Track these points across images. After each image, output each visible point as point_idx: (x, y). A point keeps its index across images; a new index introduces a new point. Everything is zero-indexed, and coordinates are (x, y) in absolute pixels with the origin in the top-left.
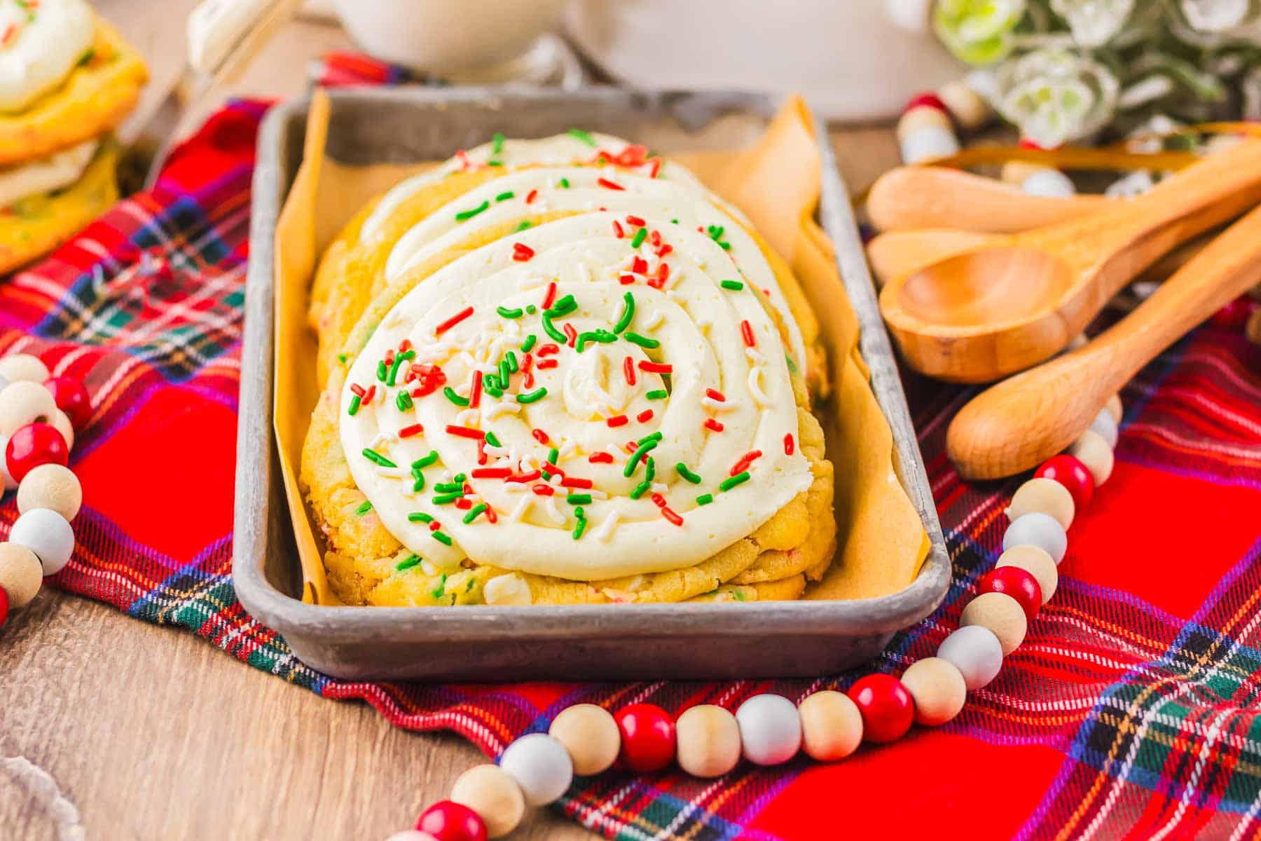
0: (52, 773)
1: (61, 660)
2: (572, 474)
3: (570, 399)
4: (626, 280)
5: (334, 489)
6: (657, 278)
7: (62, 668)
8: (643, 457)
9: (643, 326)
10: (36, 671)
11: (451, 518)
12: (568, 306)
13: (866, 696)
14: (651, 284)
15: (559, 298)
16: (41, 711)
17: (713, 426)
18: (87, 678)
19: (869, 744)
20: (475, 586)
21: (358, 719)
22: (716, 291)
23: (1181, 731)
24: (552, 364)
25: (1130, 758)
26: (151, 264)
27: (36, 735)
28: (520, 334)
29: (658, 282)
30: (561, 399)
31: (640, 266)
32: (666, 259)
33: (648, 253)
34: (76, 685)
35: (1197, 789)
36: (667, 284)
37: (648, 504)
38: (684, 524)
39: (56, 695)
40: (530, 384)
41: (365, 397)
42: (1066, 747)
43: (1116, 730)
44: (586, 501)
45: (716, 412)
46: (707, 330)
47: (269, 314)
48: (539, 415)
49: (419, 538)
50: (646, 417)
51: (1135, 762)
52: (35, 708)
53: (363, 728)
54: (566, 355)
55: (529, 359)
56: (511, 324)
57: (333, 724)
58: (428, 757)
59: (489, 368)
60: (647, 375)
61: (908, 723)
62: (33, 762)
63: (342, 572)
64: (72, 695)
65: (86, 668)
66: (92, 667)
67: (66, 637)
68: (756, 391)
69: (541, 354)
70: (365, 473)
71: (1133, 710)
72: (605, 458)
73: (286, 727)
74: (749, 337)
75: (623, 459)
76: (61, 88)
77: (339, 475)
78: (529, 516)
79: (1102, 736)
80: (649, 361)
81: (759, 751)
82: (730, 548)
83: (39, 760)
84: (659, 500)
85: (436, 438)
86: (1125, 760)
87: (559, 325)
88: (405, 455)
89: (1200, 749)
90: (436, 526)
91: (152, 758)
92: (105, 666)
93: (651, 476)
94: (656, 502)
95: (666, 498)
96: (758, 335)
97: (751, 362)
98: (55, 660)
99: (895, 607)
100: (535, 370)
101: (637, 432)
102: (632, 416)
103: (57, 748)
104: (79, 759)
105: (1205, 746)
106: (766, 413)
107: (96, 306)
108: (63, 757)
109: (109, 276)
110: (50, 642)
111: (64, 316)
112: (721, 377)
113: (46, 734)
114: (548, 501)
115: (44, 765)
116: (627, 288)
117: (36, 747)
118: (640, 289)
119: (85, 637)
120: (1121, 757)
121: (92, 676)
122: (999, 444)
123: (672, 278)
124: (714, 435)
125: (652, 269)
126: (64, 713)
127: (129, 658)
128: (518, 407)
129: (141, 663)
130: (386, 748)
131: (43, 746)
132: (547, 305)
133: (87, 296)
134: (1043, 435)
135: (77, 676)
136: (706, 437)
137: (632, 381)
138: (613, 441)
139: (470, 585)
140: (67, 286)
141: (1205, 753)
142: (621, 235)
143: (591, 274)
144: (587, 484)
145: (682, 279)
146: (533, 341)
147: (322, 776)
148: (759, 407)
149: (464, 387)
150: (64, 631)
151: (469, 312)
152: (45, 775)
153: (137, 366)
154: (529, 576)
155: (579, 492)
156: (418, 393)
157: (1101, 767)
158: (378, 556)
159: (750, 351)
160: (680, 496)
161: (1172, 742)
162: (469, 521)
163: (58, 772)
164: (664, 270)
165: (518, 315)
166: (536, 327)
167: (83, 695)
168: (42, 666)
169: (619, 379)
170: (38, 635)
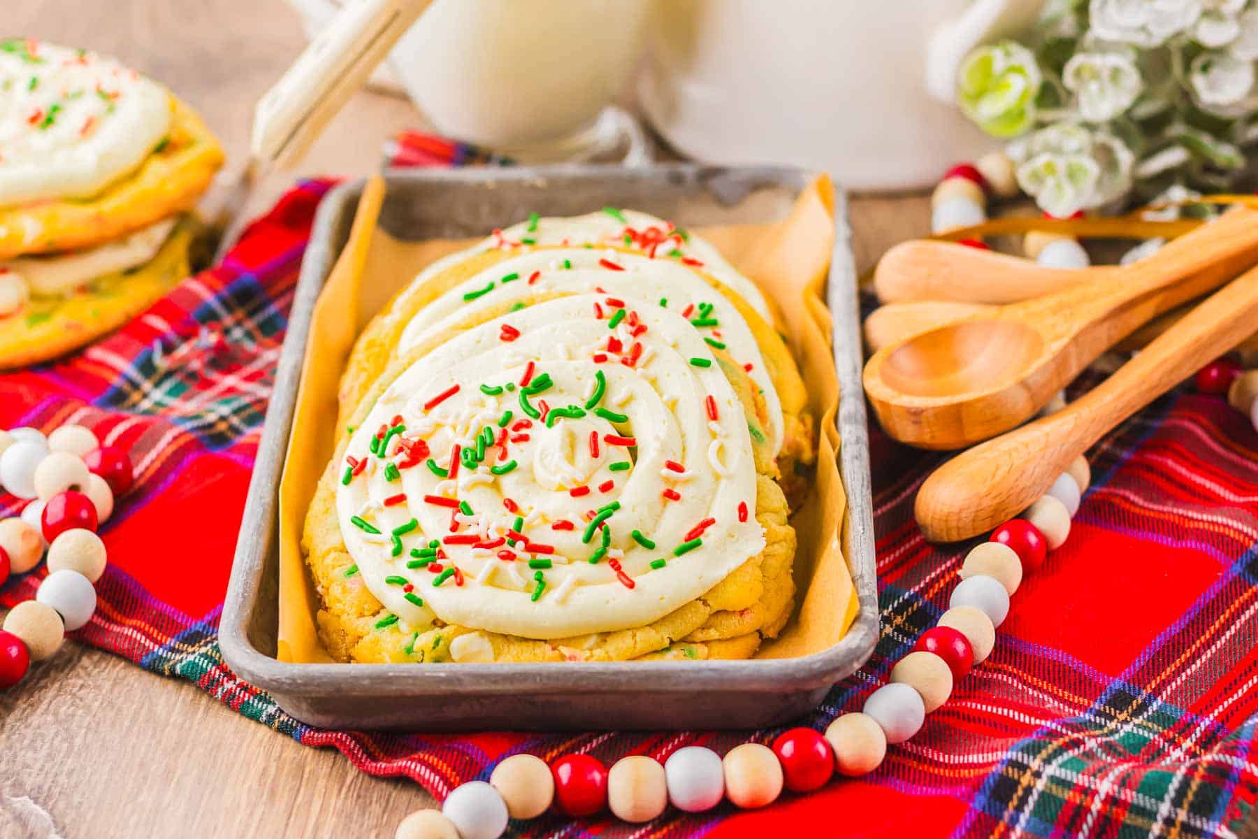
0: (51, 812)
1: (73, 708)
2: (535, 540)
3: (539, 471)
4: (600, 359)
5: (329, 552)
6: (629, 357)
7: (73, 716)
8: (600, 524)
9: (613, 402)
10: (50, 718)
11: (423, 581)
12: (544, 384)
13: (788, 748)
14: (625, 362)
15: (536, 376)
16: (49, 755)
17: (671, 495)
18: (93, 725)
19: (789, 793)
20: (441, 643)
21: (330, 765)
22: (686, 368)
23: (1077, 785)
24: (525, 438)
25: (1028, 809)
26: (208, 338)
27: (42, 776)
28: (498, 410)
29: (631, 360)
30: (530, 470)
31: (615, 346)
32: (641, 339)
33: (623, 333)
34: (83, 731)
36: (640, 362)
37: (605, 569)
38: (636, 587)
39: (64, 740)
40: (504, 456)
41: (359, 468)
42: (971, 798)
43: (1018, 782)
44: (547, 565)
45: (675, 483)
46: (673, 406)
47: (294, 388)
48: (510, 486)
49: (395, 599)
50: (607, 487)
51: (1033, 813)
52: (44, 752)
53: (334, 773)
54: (538, 430)
55: (505, 433)
56: (492, 400)
57: (307, 770)
58: (388, 801)
59: (467, 442)
60: (612, 448)
61: (827, 774)
62: (36, 802)
63: (331, 629)
64: (78, 741)
65: (95, 716)
66: (100, 715)
67: (82, 686)
68: (714, 460)
69: (516, 428)
70: (353, 537)
71: (1035, 764)
72: (567, 526)
73: (265, 770)
74: (713, 414)
75: (582, 527)
76: (134, 174)
77: (333, 541)
78: (493, 579)
79: (1004, 789)
80: (617, 435)
81: (682, 799)
82: (683, 607)
83: (41, 800)
84: (615, 564)
85: (416, 508)
86: (1023, 811)
87: (534, 401)
88: (389, 521)
89: (1093, 800)
90: (409, 588)
91: (141, 799)
92: (112, 714)
93: (607, 542)
94: (613, 566)
95: (621, 563)
96: (721, 408)
97: (714, 435)
98: (68, 708)
99: (817, 666)
100: (509, 445)
101: (597, 501)
102: (594, 486)
103: (58, 789)
104: (76, 799)
105: (1097, 799)
106: (723, 482)
107: (156, 377)
108: (62, 796)
109: (168, 349)
110: (66, 692)
111: (126, 387)
112: (684, 450)
113: (51, 776)
114: (510, 566)
115: (44, 805)
116: (601, 367)
117: (40, 787)
118: (614, 368)
119: (98, 687)
120: (1019, 809)
121: (98, 724)
122: (956, 509)
123: (644, 355)
124: (673, 504)
125: (627, 349)
126: (68, 758)
127: (134, 706)
128: (491, 478)
129: (144, 712)
130: (350, 794)
131: (46, 788)
132: (525, 382)
133: (147, 368)
134: (997, 500)
135: (85, 724)
136: (665, 505)
137: (596, 455)
138: (575, 510)
139: (437, 643)
140: (130, 359)
141: (1096, 806)
142: (600, 316)
143: (569, 353)
144: (549, 550)
145: (653, 356)
146: (509, 416)
147: (289, 818)
148: (717, 478)
149: (444, 461)
150: (80, 682)
151: (456, 389)
152: (44, 813)
153: (181, 435)
154: (492, 635)
155: (541, 557)
156: (404, 465)
157: (1001, 818)
158: (361, 615)
159: (713, 424)
160: (634, 561)
161: (1068, 795)
162: (438, 583)
163: (55, 812)
164: (637, 350)
165: (498, 392)
166: (513, 404)
167: (88, 741)
168: (56, 714)
169: (584, 452)
170: (57, 685)
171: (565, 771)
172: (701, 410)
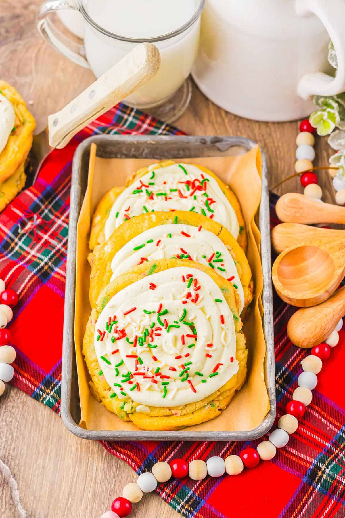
0: (10, 467)
1: (11, 418)
2: (164, 374)
3: (164, 348)
4: (185, 302)
5: (93, 362)
6: (194, 299)
7: (11, 422)
8: (186, 372)
9: (190, 318)
10: (4, 423)
11: (127, 387)
12: (166, 312)
13: (245, 456)
15: (163, 310)
16: (6, 441)
17: (208, 356)
18: (19, 427)
20: (133, 409)
21: (98, 447)
22: (213, 303)
23: (336, 479)
24: (159, 335)
25: (320, 484)
26: (37, 220)
27: (5, 451)
28: (150, 321)
29: (195, 301)
30: (161, 347)
31: (189, 295)
32: (198, 292)
33: (192, 290)
34: (16, 430)
35: (338, 496)
36: (198, 302)
37: (186, 383)
38: (197, 392)
39: (10, 434)
40: (152, 341)
41: (102, 335)
42: (302, 477)
43: (317, 474)
44: (167, 384)
45: (209, 351)
46: (210, 319)
47: (74, 274)
48: (155, 352)
49: (117, 391)
50: (187, 355)
51: (321, 486)
52: (4, 439)
53: (99, 451)
54: (164, 331)
55: (152, 331)
56: (147, 316)
57: (91, 449)
58: (118, 464)
59: (140, 335)
60: (189, 338)
61: (258, 461)
62: (4, 463)
64: (15, 434)
65: (19, 422)
66: (20, 422)
67: (13, 407)
68: (223, 341)
69: (156, 330)
70: (102, 364)
71: (323, 468)
72: (174, 370)
73: (77, 449)
74: (223, 321)
75: (180, 370)
77: (94, 358)
78: (150, 389)
79: (313, 475)
81: (212, 474)
82: (211, 395)
83: (6, 462)
84: (190, 382)
85: (122, 354)
86: (319, 485)
87: (163, 318)
88: (114, 360)
89: (340, 486)
90: (122, 389)
91: (38, 463)
92: (24, 421)
93: (188, 376)
94: (189, 383)
95: (192, 382)
96: (226, 319)
97: (223, 330)
98: (10, 418)
100: (154, 336)
101: (184, 361)
102: (183, 355)
103: (11, 457)
104: (17, 462)
105: (342, 485)
106: (226, 348)
107: (19, 237)
108: (12, 460)
109: (24, 225)
110: (8, 410)
111: (9, 240)
112: (213, 336)
113: (8, 450)
114: (155, 385)
115: (7, 464)
116: (185, 306)
117: (5, 456)
118: (190, 306)
119: (18, 407)
120: (318, 483)
121: (20, 426)
123: (199, 299)
124: (208, 358)
125: (193, 297)
126: (12, 442)
127: (31, 417)
128: (148, 349)
129: (35, 420)
130: (105, 465)
131: (7, 456)
132: (159, 311)
133: (16, 233)
135: (16, 426)
136: (206, 358)
137: (184, 343)
138: (177, 364)
139: (132, 408)
140: (10, 229)
141: (342, 487)
142: (184, 280)
143: (174, 297)
144: (168, 377)
145: (203, 299)
146: (154, 324)
147: (87, 473)
148: (223, 346)
149: (132, 339)
150: (12, 405)
151: (135, 309)
152: (8, 468)
153: (33, 276)
154: (150, 407)
155: (166, 380)
156: (118, 339)
157: (311, 485)
158: (105, 390)
159: (223, 325)
160: (196, 380)
161: (332, 482)
162: (132, 389)
163: (11, 467)
164: (197, 296)
165: (150, 313)
166: (154, 318)
167: (18, 434)
168: (6, 421)
169: (180, 342)
170: (4, 406)
171: (175, 466)
172: (218, 320)
